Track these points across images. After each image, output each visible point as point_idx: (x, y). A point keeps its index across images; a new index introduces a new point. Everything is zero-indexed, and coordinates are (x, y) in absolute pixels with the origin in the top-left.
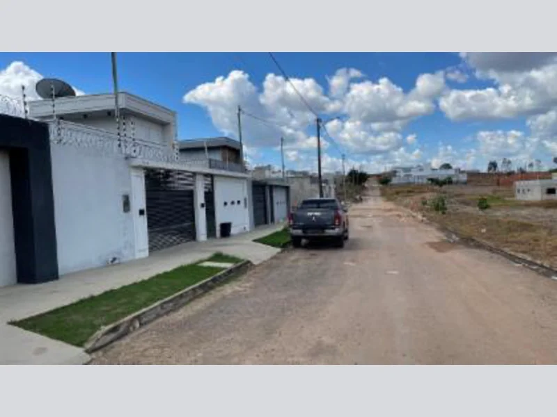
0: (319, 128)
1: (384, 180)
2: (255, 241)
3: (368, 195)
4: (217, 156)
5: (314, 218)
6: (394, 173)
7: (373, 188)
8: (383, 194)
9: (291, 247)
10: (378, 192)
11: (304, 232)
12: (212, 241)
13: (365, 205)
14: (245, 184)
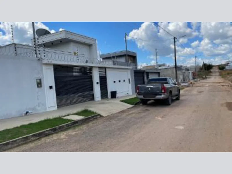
0: (175, 42)
1: (221, 68)
2: (121, 101)
3: (212, 75)
4: (123, 60)
5: (149, 89)
6: (227, 64)
7: (215, 72)
8: (221, 75)
9: (141, 104)
10: (218, 74)
11: (144, 97)
12: (105, 101)
13: (208, 80)
14: (129, 72)
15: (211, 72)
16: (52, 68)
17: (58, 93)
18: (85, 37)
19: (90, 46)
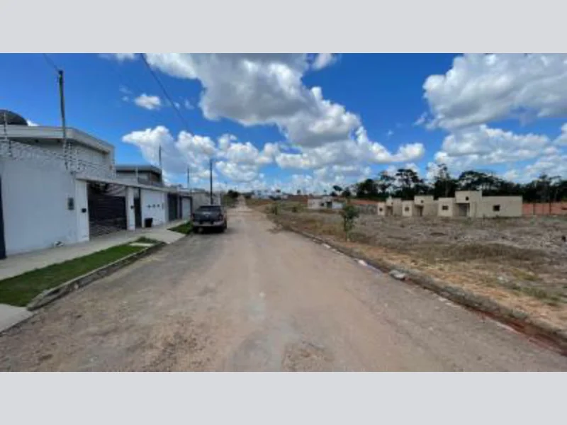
0: (211, 165)
1: (248, 196)
2: (169, 229)
3: (239, 204)
4: (145, 177)
5: (207, 216)
6: (253, 193)
7: (241, 200)
8: (248, 204)
10: (244, 203)
11: (200, 224)
12: (138, 230)
13: (237, 210)
14: (163, 195)
15: (237, 201)
16: (85, 185)
17: (91, 218)
18: (102, 142)
19: (104, 153)
